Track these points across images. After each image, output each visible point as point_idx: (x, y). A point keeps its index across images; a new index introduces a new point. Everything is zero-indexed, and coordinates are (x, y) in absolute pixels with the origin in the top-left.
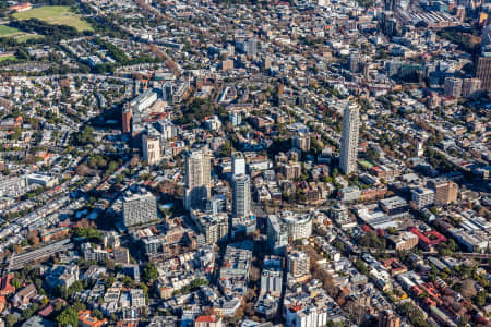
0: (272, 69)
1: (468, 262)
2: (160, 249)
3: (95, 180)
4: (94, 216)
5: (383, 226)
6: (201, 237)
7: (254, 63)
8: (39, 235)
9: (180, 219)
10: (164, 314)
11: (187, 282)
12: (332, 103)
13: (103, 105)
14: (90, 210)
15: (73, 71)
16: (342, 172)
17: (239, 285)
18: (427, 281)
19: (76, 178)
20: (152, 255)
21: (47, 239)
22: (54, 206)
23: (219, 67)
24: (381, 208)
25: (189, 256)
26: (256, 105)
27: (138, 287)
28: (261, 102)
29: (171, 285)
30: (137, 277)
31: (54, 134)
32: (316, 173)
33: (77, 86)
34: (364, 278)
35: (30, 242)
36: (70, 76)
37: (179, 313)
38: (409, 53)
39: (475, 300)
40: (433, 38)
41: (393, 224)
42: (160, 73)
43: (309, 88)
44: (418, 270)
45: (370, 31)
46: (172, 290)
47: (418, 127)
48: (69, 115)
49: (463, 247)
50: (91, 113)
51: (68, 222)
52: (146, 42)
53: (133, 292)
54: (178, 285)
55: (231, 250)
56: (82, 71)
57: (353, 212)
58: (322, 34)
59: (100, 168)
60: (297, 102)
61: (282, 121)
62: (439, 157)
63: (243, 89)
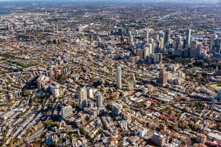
0: (77, 62)
1: (167, 106)
2: (81, 123)
3: (40, 106)
4: (49, 118)
5: (140, 101)
6: (92, 116)
7: (69, 61)
8: (33, 128)
9: (81, 112)
10: (96, 143)
11: (97, 131)
12: (102, 69)
13: (26, 82)
14: (47, 116)
15: (7, 72)
16: (118, 88)
17: (114, 128)
18: (161, 113)
19: (33, 107)
20: (79, 125)
21: (36, 129)
22: (31, 118)
23: (59, 64)
24: (135, 96)
25: (93, 123)
26: (79, 73)
27: (82, 137)
28: (80, 72)
29: (93, 133)
30: (79, 133)
31: (13, 94)
32: (112, 90)
33: (12, 77)
34: (146, 117)
35: (31, 131)
36: (7, 74)
37: (101, 141)
38: (112, 52)
39: (176, 116)
40: (116, 47)
41: (142, 100)
42: (40, 68)
43: (91, 65)
44: (157, 111)
45: (96, 48)
46: (94, 135)
47: (129, 72)
48: (15, 87)
49: (163, 102)
50: (23, 85)
51: (41, 122)
52: (27, 59)
53: (81, 138)
54: (95, 133)
55: (104, 118)
56: (11, 72)
57: (129, 99)
58: (83, 50)
59: (39, 102)
60: (91, 70)
61: (91, 76)
62: (140, 79)
63: (72, 69)
